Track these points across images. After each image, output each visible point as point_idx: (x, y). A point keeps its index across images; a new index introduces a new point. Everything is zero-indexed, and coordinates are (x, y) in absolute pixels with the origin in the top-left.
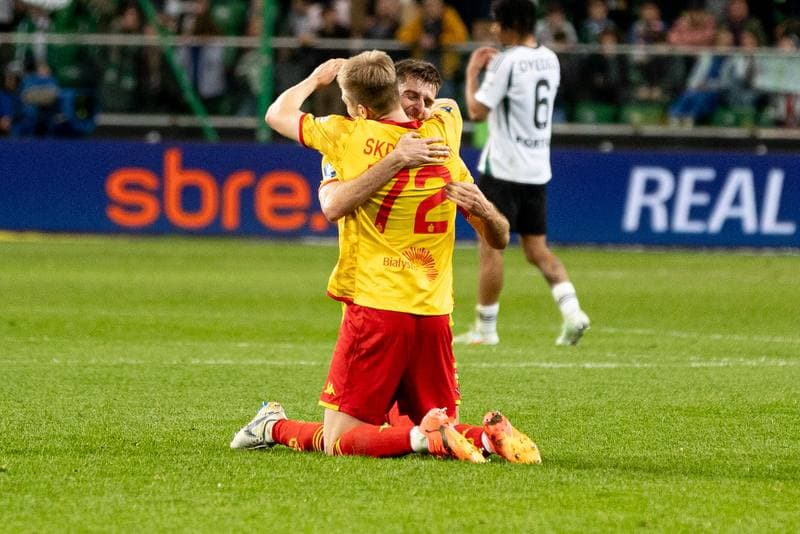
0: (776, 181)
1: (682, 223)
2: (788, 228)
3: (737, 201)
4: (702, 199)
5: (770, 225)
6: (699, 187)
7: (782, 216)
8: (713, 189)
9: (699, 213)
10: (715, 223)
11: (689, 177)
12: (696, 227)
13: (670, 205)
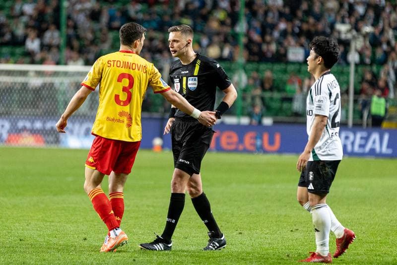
0: (386, 137)
1: (356, 149)
2: (390, 151)
3: (374, 142)
4: (363, 142)
5: (384, 150)
6: (362, 138)
7: (388, 147)
8: (366, 139)
9: (362, 146)
10: (367, 149)
11: (359, 135)
12: (361, 151)
13: (353, 143)
